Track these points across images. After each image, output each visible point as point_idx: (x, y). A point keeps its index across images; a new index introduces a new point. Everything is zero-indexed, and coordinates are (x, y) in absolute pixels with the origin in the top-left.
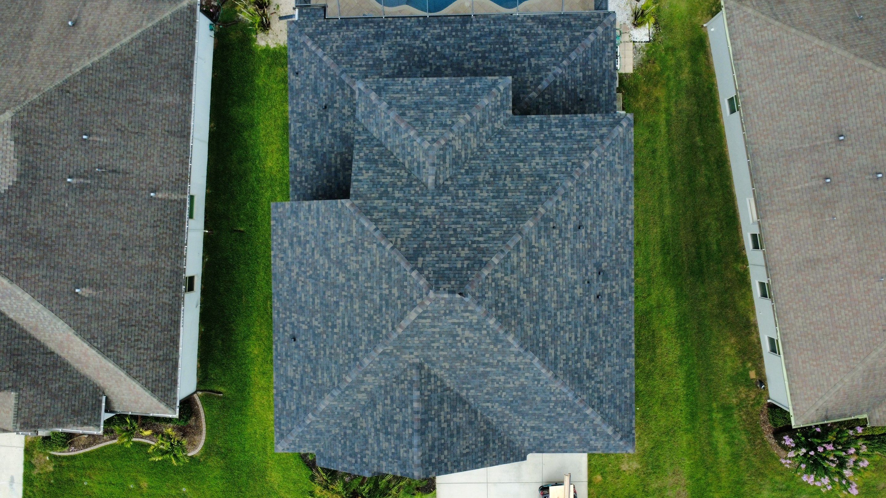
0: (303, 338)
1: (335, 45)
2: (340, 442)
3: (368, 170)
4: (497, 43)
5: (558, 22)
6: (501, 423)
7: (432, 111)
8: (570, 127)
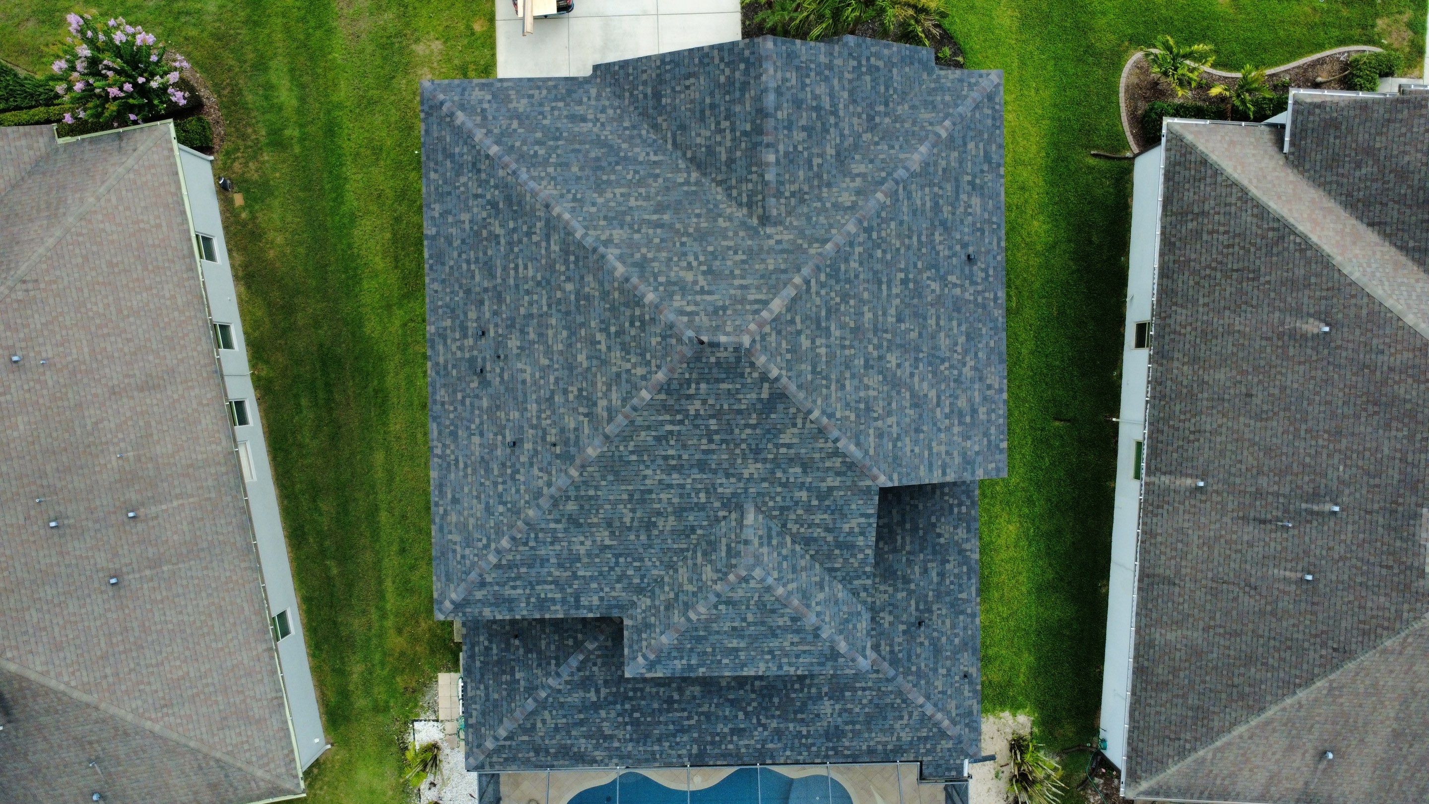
0: (954, 260)
1: (905, 722)
2: (895, 90)
3: (851, 532)
4: (649, 724)
5: (555, 756)
6: (634, 127)
7: (749, 624)
8: (533, 600)
